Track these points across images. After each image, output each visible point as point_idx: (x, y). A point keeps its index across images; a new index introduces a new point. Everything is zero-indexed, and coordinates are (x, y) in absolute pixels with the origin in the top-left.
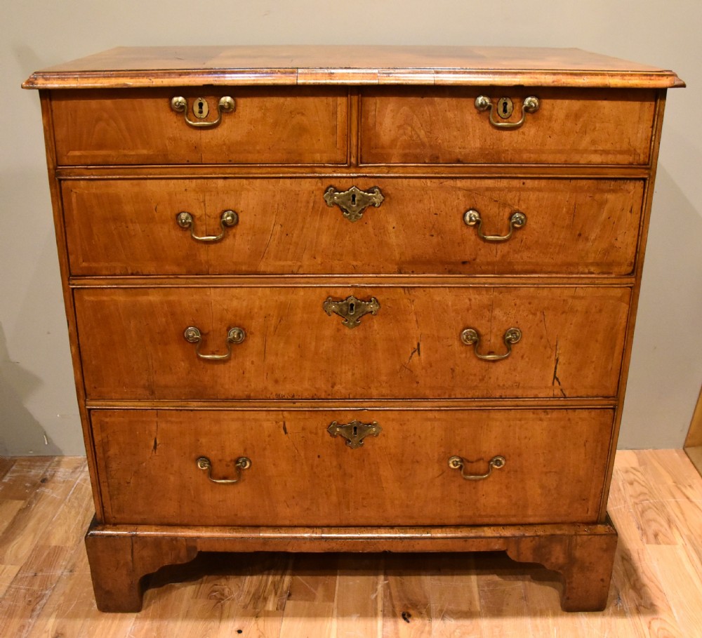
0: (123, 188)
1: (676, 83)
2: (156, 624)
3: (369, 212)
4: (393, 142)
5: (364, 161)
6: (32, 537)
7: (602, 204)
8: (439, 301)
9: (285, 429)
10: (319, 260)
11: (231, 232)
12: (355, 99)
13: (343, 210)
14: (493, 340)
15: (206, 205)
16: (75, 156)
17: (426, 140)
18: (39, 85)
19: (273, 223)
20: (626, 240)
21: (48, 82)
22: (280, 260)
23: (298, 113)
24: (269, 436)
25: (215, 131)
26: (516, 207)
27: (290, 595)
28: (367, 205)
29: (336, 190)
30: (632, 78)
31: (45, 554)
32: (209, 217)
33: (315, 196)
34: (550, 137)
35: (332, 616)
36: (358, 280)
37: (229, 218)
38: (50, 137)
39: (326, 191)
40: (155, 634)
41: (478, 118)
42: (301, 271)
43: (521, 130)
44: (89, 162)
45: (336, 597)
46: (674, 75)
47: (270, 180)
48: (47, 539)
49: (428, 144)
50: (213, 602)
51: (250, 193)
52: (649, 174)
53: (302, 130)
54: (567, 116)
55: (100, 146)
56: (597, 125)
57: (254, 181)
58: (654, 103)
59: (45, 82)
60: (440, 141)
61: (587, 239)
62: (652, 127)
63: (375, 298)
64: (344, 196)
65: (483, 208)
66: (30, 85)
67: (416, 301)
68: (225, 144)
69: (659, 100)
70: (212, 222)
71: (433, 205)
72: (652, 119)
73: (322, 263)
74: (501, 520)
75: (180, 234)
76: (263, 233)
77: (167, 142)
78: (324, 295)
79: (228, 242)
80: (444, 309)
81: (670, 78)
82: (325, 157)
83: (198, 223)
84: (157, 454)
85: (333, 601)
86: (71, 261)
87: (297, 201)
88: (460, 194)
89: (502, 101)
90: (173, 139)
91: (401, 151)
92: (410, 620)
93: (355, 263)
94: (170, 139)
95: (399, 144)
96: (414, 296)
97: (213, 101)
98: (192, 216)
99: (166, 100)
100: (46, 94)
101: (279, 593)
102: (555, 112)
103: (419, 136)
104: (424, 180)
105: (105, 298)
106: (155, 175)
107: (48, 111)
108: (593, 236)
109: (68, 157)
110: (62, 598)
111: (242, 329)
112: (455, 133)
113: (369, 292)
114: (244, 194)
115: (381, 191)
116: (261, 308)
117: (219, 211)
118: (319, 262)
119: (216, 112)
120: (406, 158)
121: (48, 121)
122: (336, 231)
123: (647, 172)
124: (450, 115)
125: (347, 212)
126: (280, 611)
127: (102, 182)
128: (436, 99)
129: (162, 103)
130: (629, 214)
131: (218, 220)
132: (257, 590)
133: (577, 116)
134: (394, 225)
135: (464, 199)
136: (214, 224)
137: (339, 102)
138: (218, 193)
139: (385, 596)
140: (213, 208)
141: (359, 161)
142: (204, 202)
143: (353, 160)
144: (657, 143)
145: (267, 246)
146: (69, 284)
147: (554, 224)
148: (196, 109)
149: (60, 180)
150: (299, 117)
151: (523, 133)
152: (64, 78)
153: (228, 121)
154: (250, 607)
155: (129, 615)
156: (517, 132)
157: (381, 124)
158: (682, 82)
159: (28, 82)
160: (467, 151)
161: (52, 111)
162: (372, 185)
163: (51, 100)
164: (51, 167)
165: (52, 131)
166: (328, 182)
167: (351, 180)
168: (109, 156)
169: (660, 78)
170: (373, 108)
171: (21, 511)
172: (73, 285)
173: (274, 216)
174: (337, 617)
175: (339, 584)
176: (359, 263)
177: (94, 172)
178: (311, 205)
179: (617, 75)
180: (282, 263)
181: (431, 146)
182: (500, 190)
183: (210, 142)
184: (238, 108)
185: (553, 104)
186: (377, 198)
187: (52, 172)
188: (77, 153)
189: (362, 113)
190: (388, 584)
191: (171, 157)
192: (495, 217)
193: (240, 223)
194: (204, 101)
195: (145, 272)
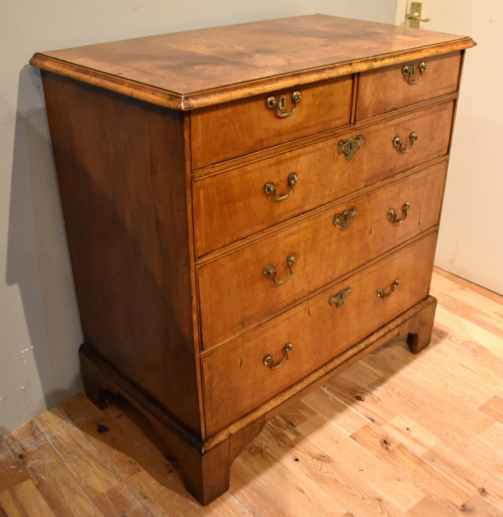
2: (248, 488)
3: (357, 153)
4: (370, 105)
5: (357, 120)
9: (309, 313)
11: (293, 189)
12: (356, 80)
13: (346, 155)
15: (281, 173)
17: (383, 99)
19: (314, 175)
22: (315, 199)
23: (330, 95)
24: (302, 321)
25: (289, 118)
26: (412, 130)
27: (292, 425)
28: (356, 148)
29: (343, 143)
31: (109, 501)
32: (282, 182)
33: (334, 149)
34: (427, 84)
35: (327, 421)
36: (349, 198)
39: (339, 145)
40: (256, 494)
41: (403, 80)
42: (324, 203)
44: (215, 161)
45: (314, 410)
47: (313, 146)
48: (93, 490)
50: (259, 455)
51: (303, 158)
53: (331, 106)
57: (305, 148)
60: (388, 98)
61: (435, 139)
63: (355, 207)
64: (347, 145)
65: (401, 134)
67: (372, 201)
68: (294, 126)
69: (463, 55)
70: (283, 185)
71: (382, 139)
75: (265, 200)
76: (308, 183)
77: (263, 132)
78: (334, 215)
80: (382, 202)
82: (341, 122)
83: (276, 188)
84: (242, 368)
85: (317, 413)
87: (326, 156)
88: (393, 128)
90: (267, 130)
91: (372, 109)
92: (362, 399)
93: (348, 188)
94: (265, 130)
96: (371, 199)
97: (289, 96)
98: (273, 184)
99: (264, 101)
101: (285, 428)
102: (429, 70)
104: (379, 125)
106: (254, 160)
111: (294, 254)
112: (394, 92)
113: (353, 204)
114: (300, 159)
115: (362, 137)
116: (304, 236)
117: (288, 176)
118: (333, 193)
119: (290, 103)
120: (374, 113)
122: (342, 170)
123: (456, 95)
125: (348, 156)
126: (300, 438)
127: (221, 176)
128: (387, 72)
129: (261, 103)
131: (287, 182)
132: (272, 433)
134: (366, 157)
135: (394, 131)
137: (348, 84)
138: (287, 163)
139: (335, 394)
140: (284, 175)
141: (355, 121)
142: (280, 171)
143: (353, 120)
145: (310, 192)
146: (195, 265)
147: (424, 135)
148: (280, 103)
149: (194, 182)
150: (330, 98)
151: (418, 85)
153: (296, 109)
154: (282, 444)
155: (224, 495)
156: (416, 84)
157: (365, 94)
162: (358, 135)
164: (189, 172)
166: (339, 139)
167: (350, 134)
170: (363, 84)
171: (40, 485)
172: (198, 265)
173: (314, 170)
174: (330, 419)
175: (307, 403)
177: (217, 169)
178: (332, 156)
180: (316, 201)
181: (384, 102)
183: (286, 127)
184: (302, 98)
185: (429, 65)
186: (360, 142)
187: (189, 177)
189: (359, 89)
190: (328, 388)
191: (264, 144)
193: (298, 180)
194: (285, 97)
195: (243, 237)
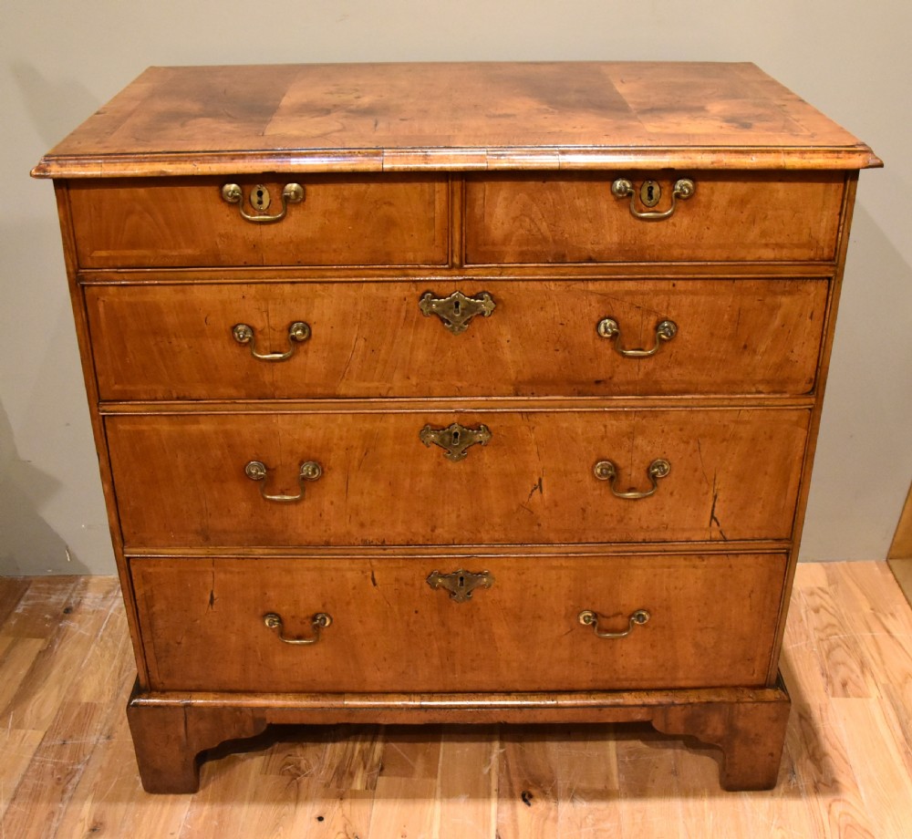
0: (163, 295)
1: (872, 162)
2: (217, 809)
3: (476, 323)
4: (507, 239)
5: (469, 261)
6: (56, 690)
7: (773, 309)
8: (567, 428)
9: (373, 580)
10: (414, 380)
11: (302, 348)
12: (457, 185)
13: (443, 320)
14: (635, 474)
15: (270, 315)
16: (100, 258)
17: (548, 234)
18: (52, 173)
19: (355, 336)
20: (804, 353)
21: (63, 169)
22: (364, 381)
23: (385, 203)
24: (354, 588)
25: (279, 225)
26: (664, 315)
27: (382, 769)
28: (472, 314)
29: (435, 296)
30: (815, 155)
31: (75, 714)
32: (274, 330)
33: (408, 303)
34: (708, 228)
35: (435, 797)
36: (462, 403)
37: (299, 332)
38: (69, 233)
39: (422, 297)
40: (215, 823)
41: (615, 206)
42: (391, 394)
43: (671, 221)
44: (119, 265)
45: (439, 771)
46: (868, 151)
47: (350, 284)
48: (77, 693)
49: (551, 239)
50: (286, 779)
51: (325, 301)
52: (835, 272)
53: (390, 224)
54: (731, 203)
55: (133, 244)
56: (770, 213)
57: (330, 285)
58: (842, 184)
59: (59, 169)
60: (566, 235)
61: (755, 352)
62: (840, 214)
63: (485, 426)
64: (445, 303)
65: (622, 316)
66: (41, 173)
67: (537, 428)
68: (291, 242)
69: (848, 182)
70: (277, 336)
71: (557, 313)
72: (840, 205)
73: (417, 384)
74: (645, 685)
75: (237, 350)
76: (342, 349)
77: (218, 240)
78: (421, 423)
79: (299, 360)
80: (572, 438)
81: (863, 156)
82: (420, 257)
83: (260, 336)
84: (215, 609)
85: (436, 777)
86: (100, 383)
87: (385, 310)
88: (593, 299)
89: (647, 185)
90: (225, 236)
91: (517, 249)
92: (531, 802)
93: (459, 384)
94: (221, 236)
95: (514, 239)
96: (535, 422)
97: (275, 188)
98: (252, 329)
99: (216, 188)
100: (62, 184)
101: (368, 766)
102: (714, 198)
103: (539, 230)
104: (547, 283)
105: (144, 427)
106: (203, 279)
107: (64, 204)
108: (762, 348)
109: (92, 258)
110: (99, 774)
111: (318, 464)
112: (586, 225)
113: (477, 418)
114: (317, 302)
115: (492, 296)
116: (341, 439)
117: (286, 322)
118: (414, 383)
119: (280, 202)
120: (523, 257)
121: (66, 215)
122: (435, 345)
123: (832, 269)
124: (579, 203)
125: (449, 323)
126: (371, 790)
127: (136, 288)
128: (562, 183)
129: (211, 191)
130: (809, 320)
131: (285, 333)
132: (342, 762)
133: (743, 202)
134: (509, 337)
135: (597, 305)
136: (280, 338)
137: (437, 190)
138: (284, 301)
139: (501, 770)
140: (279, 319)
141: (464, 262)
142: (267, 311)
143: (456, 260)
144: (845, 234)
145: (348, 364)
146: (99, 411)
147: (712, 334)
148: (255, 198)
149: (83, 286)
150: (385, 207)
151: (674, 225)
152: (85, 164)
153: (295, 214)
154: (333, 785)
155: (183, 797)
156: (665, 222)
157: (491, 215)
158: (879, 161)
159: (39, 169)
160: (601, 247)
161: (70, 202)
162: (480, 290)
163: (68, 189)
164: (71, 270)
165: (70, 227)
166: (423, 287)
167: (454, 284)
168: (145, 257)
169: (851, 155)
170: (481, 195)
171: (42, 653)
172: (104, 411)
173: (357, 328)
174: (441, 798)
175: (444, 753)
176: (465, 384)
177: (126, 276)
178: (403, 314)
179: (795, 152)
180: (366, 384)
181: (554, 241)
182: (643, 294)
183: (273, 239)
184: (307, 197)
185: (712, 188)
186: (486, 305)
187: (73, 276)
188: (104, 253)
189: (466, 203)
190: (504, 754)
191: (224, 258)
192: (637, 327)
193: (313, 336)
194: (264, 189)
195: (194, 396)
